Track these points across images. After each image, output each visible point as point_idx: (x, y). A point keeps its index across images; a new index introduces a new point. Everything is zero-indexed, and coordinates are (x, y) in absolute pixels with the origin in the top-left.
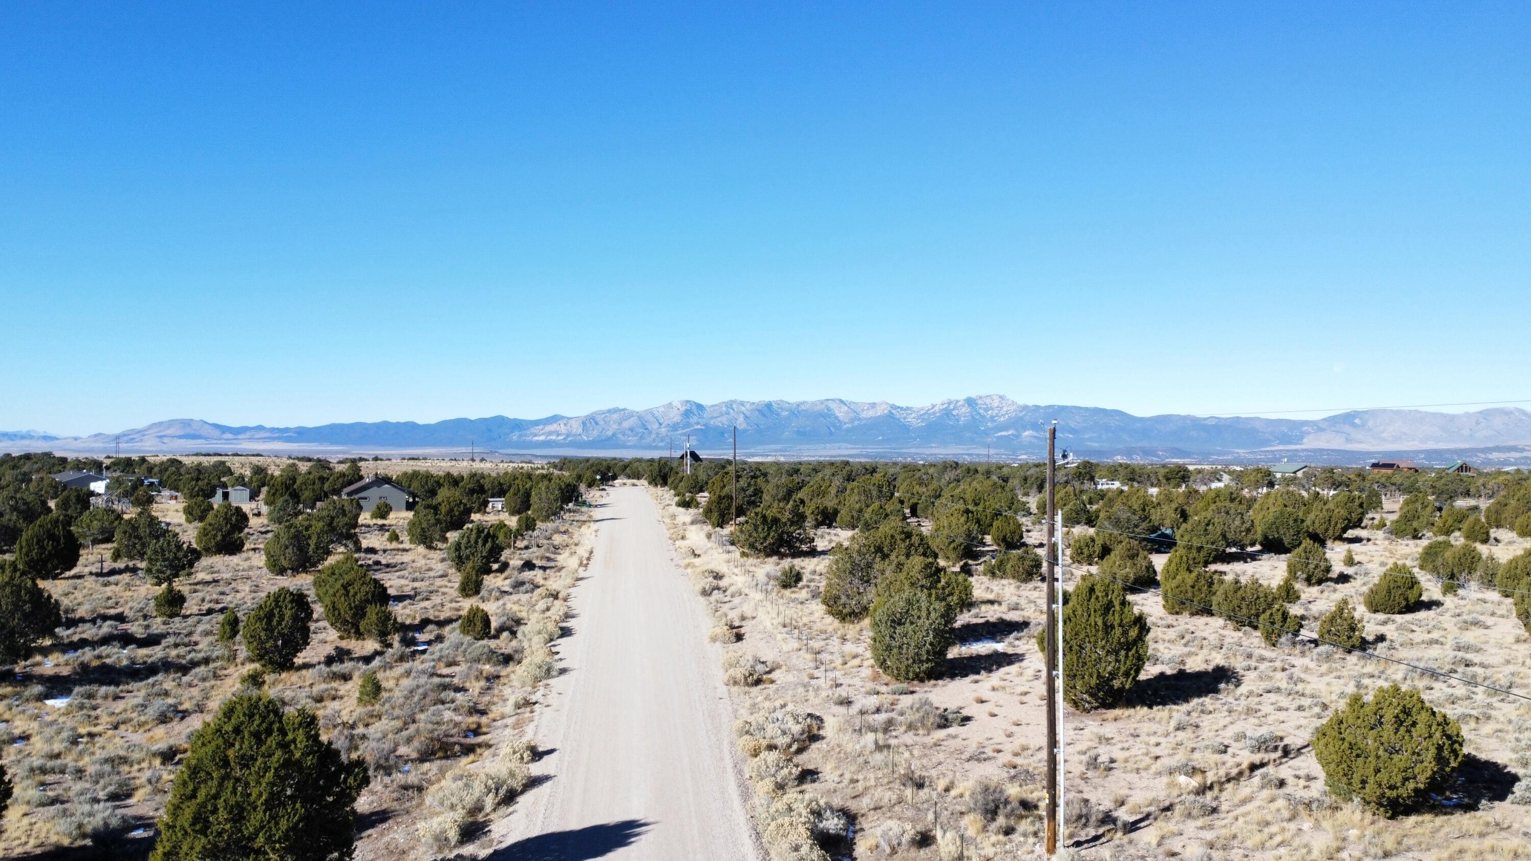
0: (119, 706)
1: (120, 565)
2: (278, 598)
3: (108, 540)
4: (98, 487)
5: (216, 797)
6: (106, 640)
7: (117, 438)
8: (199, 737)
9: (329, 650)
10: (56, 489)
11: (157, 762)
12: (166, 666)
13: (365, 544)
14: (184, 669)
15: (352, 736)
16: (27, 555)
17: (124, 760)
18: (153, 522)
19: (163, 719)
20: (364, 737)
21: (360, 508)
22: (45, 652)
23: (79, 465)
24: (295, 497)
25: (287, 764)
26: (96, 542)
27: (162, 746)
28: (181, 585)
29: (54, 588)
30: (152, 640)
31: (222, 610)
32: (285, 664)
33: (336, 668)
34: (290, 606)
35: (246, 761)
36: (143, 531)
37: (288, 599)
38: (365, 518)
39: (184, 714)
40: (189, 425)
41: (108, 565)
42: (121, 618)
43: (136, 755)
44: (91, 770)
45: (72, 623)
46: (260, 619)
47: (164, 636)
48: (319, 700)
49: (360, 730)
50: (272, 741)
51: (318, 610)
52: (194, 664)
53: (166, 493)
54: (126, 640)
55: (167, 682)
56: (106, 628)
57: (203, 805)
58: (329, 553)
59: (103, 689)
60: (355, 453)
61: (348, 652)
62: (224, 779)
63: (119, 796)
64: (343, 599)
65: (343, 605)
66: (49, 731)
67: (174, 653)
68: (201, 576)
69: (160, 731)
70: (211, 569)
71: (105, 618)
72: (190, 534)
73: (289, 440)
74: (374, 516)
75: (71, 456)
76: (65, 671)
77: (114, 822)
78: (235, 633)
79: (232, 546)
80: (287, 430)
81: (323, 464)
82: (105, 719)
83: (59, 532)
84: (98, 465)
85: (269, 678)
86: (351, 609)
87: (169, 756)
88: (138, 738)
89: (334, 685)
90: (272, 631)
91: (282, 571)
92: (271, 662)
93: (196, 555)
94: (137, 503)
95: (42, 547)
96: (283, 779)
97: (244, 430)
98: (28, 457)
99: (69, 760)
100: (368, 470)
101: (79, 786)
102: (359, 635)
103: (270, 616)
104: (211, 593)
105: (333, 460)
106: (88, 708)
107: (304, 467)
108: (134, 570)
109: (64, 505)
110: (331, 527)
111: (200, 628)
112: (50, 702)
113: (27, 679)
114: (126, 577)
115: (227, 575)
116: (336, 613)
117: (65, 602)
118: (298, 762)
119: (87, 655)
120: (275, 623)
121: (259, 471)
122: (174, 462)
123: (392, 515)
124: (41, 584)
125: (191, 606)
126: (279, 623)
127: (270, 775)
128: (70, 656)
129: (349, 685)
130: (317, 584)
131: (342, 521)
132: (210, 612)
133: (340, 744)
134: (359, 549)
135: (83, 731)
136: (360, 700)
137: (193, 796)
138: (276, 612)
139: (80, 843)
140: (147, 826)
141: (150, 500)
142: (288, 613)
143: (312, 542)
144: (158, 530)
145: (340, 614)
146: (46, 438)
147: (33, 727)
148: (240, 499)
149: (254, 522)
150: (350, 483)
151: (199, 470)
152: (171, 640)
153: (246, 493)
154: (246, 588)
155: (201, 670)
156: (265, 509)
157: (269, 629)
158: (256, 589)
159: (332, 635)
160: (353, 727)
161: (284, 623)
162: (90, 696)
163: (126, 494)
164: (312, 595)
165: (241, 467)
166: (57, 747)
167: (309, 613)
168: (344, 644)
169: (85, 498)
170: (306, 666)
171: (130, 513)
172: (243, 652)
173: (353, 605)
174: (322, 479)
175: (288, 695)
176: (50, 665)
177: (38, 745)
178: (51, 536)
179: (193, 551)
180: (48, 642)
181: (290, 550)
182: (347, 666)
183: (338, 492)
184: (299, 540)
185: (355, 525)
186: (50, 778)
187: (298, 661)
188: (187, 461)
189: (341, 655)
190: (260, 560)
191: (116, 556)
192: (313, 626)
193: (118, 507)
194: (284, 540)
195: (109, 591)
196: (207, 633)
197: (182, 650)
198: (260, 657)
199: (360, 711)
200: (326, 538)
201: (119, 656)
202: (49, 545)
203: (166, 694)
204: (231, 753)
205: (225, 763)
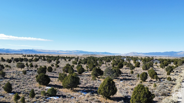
0: (127, 83)
1: (127, 68)
2: (144, 73)
3: (126, 65)
4: (125, 59)
5: (137, 95)
6: (126, 76)
7: (127, 54)
8: (135, 88)
9: (150, 80)
10: (121, 59)
11: (131, 90)
12: (132, 79)
13: (154, 67)
14: (134, 80)
15: (153, 91)
17: (128, 89)
18: (130, 63)
19: (131, 85)
20: (154, 91)
21: (153, 63)
22: (120, 76)
23: (123, 57)
24: (146, 61)
25: (145, 93)
26: (125, 65)
27: (131, 88)
28: (133, 70)
29: (121, 70)
30: (130, 76)
31: (138, 74)
32: (145, 81)
33: (151, 82)
35: (140, 92)
36: (129, 64)
38: (154, 64)
39: (134, 85)
40: (134, 53)
41: (126, 68)
42: (127, 73)
43: (129, 89)
44: (124, 89)
45: (123, 74)
47: (131, 76)
48: (149, 86)
49: (154, 90)
50: (143, 90)
51: (148, 75)
52: (135, 79)
53: (132, 60)
54: (128, 76)
55: (132, 81)
56: (126, 74)
57: (136, 96)
58: (150, 68)
59: (126, 81)
60: (153, 56)
61: (152, 80)
62: (138, 93)
63: (127, 93)
65: (151, 75)
66: (121, 85)
67: (132, 78)
68: (135, 70)
69: (131, 86)
70: (136, 69)
71: (126, 73)
72: (134, 65)
73: (145, 54)
74: (155, 64)
75: (122, 56)
76: (122, 79)
77: (127, 96)
78: (139, 76)
79: (138, 67)
80: (144, 53)
81: (149, 57)
82: (126, 84)
84: (125, 57)
85: (143, 82)
87: (132, 89)
88: (129, 87)
89: (151, 84)
91: (144, 70)
92: (143, 80)
93: (135, 67)
94: (129, 61)
96: (145, 95)
97: (140, 53)
98: (118, 56)
99: (122, 88)
100: (154, 58)
101: (123, 91)
102: (153, 78)
103: (143, 75)
104: (136, 72)
105: (150, 57)
106: (124, 83)
107: (147, 58)
108: (128, 68)
109: (122, 61)
110: (150, 65)
111: (135, 76)
112: (121, 81)
113: (119, 79)
114: (128, 69)
115: (138, 70)
117: (122, 71)
118: (146, 93)
119: (124, 77)
121: (141, 58)
122: (132, 57)
123: (158, 64)
124: (120, 69)
125: (134, 73)
127: (143, 94)
128: (122, 77)
129: (152, 84)
130: (148, 72)
131: (151, 64)
132: (136, 74)
133: (151, 92)
134: (153, 68)
135: (124, 85)
136: (154, 87)
137: (135, 94)
139: (123, 97)
140: (130, 97)
141: (130, 61)
142: (145, 75)
143: (148, 67)
144: (131, 64)
146: (120, 54)
147: (119, 84)
148: (139, 61)
149: (141, 64)
150: (152, 60)
151: (135, 58)
152: (132, 76)
154: (140, 71)
155: (135, 80)
156: (142, 62)
157: (143, 76)
158: (141, 72)
159: (150, 78)
160: (153, 90)
162: (124, 81)
163: (128, 60)
164: (148, 73)
165: (139, 57)
166: (121, 86)
167: (147, 75)
168: (152, 79)
169: (124, 60)
170: (147, 81)
171: (128, 62)
172: (140, 79)
173: (153, 75)
174: (149, 59)
175: (145, 85)
176: (121, 78)
177: (119, 86)
178: (121, 64)
179: (134, 67)
180: (120, 75)
182: (152, 82)
183: (151, 61)
184: (146, 66)
185: (153, 65)
186: (121, 89)
187: (146, 81)
188: (134, 57)
189: (151, 81)
190: (142, 68)
191: (127, 67)
192: (148, 77)
193: (127, 61)
194: (144, 66)
195: (126, 70)
196: (136, 76)
197: (133, 78)
198: (142, 80)
199: (154, 88)
200: (149, 66)
201: (127, 78)
202: (120, 65)
203: (132, 82)
204: (139, 90)
205: (138, 92)
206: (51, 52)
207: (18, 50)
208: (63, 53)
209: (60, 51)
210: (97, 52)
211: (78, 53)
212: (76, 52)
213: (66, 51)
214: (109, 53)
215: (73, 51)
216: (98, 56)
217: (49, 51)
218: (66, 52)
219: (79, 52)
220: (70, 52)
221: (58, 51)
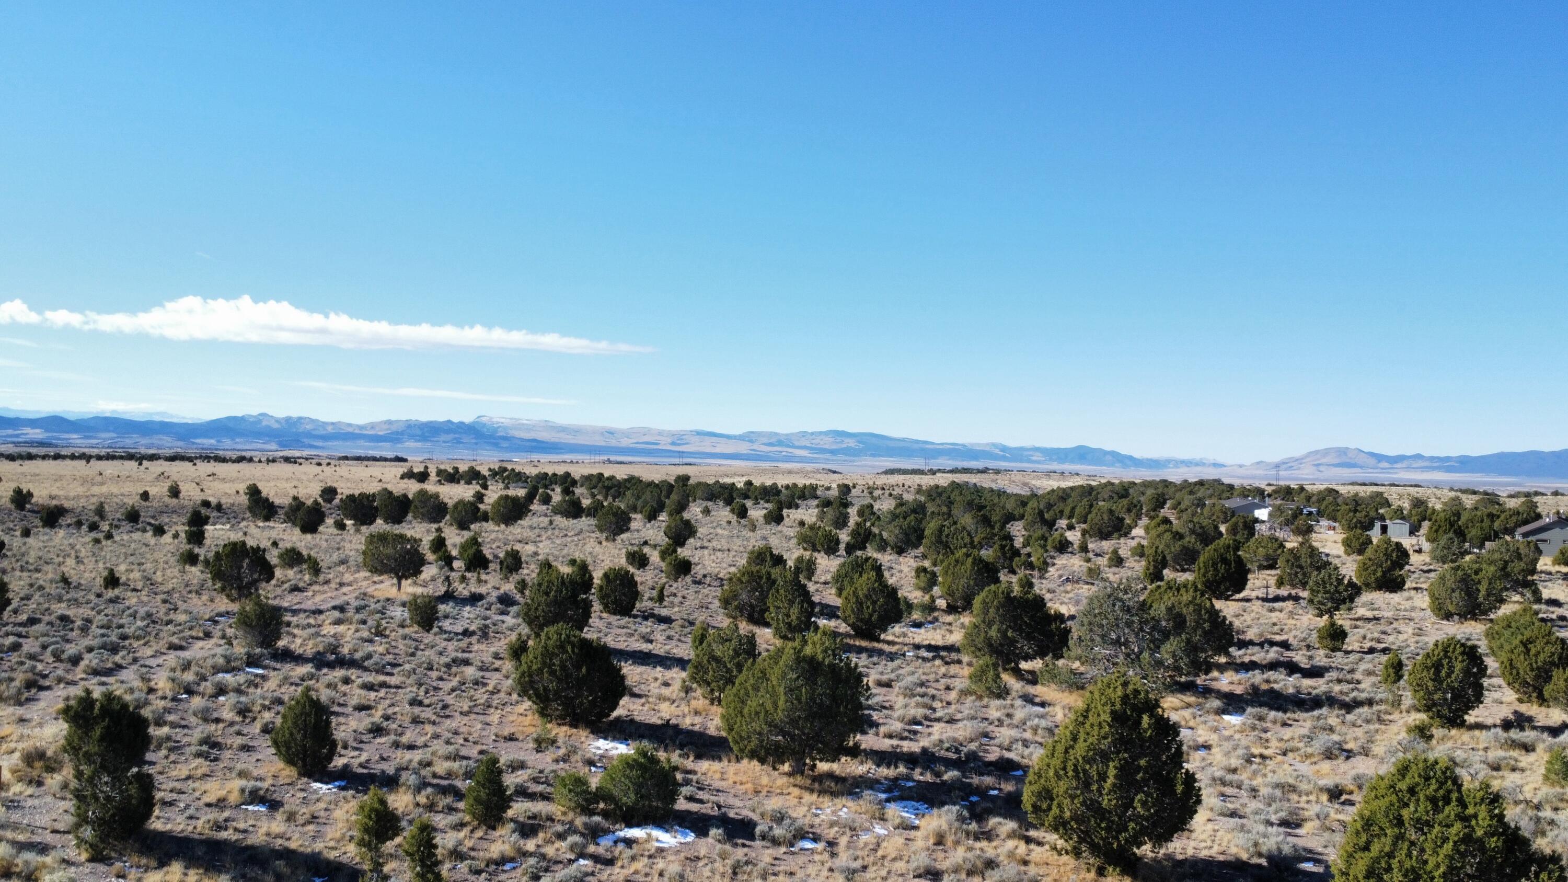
0: (1287, 733)
1: (1284, 592)
2: (1448, 647)
3: (1272, 567)
4: (1262, 514)
5: (1391, 855)
6: (1273, 666)
7: (1277, 466)
8: (1375, 788)
9: (1505, 712)
10: (1228, 515)
11: (1324, 798)
12: (1330, 701)
13: (1546, 594)
14: (1349, 707)
15: (1538, 820)
16: (1204, 575)
17: (1293, 789)
18: (1313, 552)
19: (1329, 755)
20: (1552, 822)
21: (1540, 552)
22: (1222, 668)
23: (1245, 492)
24: (1461, 534)
25: (1467, 839)
26: (1261, 568)
27: (1328, 782)
28: (1342, 619)
29: (1227, 608)
30: (1316, 672)
31: (1385, 651)
32: (1455, 721)
33: (1514, 734)
34: (1460, 658)
35: (1422, 825)
36: (1305, 561)
37: (1459, 650)
38: (1545, 563)
39: (1349, 755)
40: (1345, 454)
41: (1273, 591)
42: (1285, 645)
43: (1304, 786)
44: (1264, 791)
45: (1243, 644)
46: (1427, 668)
47: (1327, 669)
48: (1496, 768)
49: (1547, 813)
50: (1451, 810)
51: (1492, 664)
52: (1357, 704)
53: (1324, 523)
54: (1292, 668)
55: (1332, 717)
56: (1273, 654)
57: (1376, 860)
58: (1502, 601)
59: (1273, 714)
60: (1530, 485)
61: (1530, 719)
62: (1400, 837)
63: (1291, 823)
64: (1522, 657)
65: (1522, 665)
66: (1227, 745)
67: (1337, 688)
68: (1361, 612)
69: (1326, 766)
70: (1371, 605)
71: (1272, 643)
72: (1349, 568)
73: (1449, 470)
74: (1557, 562)
75: (1236, 482)
76: (1239, 690)
77: (1287, 850)
78: (1399, 677)
79: (1392, 584)
80: (1448, 459)
81: (1491, 498)
82: (1274, 743)
83: (1230, 556)
84: (1260, 492)
85: (1438, 732)
86: (1532, 670)
87: (1335, 794)
88: (1305, 768)
89: (1515, 753)
90: (1441, 683)
91: (1448, 616)
92: (1439, 715)
93: (1355, 590)
94: (1298, 532)
95: (1216, 570)
96: (1463, 855)
97: (1401, 458)
98: (1201, 483)
99: (1243, 776)
100: (1547, 507)
101: (1253, 805)
102: (1542, 701)
103: (1438, 666)
104: (1373, 631)
105: (1503, 493)
106: (1258, 728)
107: (1469, 501)
108: (1296, 599)
109: (1233, 531)
110: (1504, 571)
111: (1363, 667)
112: (1226, 718)
113: (1207, 692)
114: (1289, 605)
115: (1388, 614)
116: (1514, 672)
117: (1237, 623)
118: (1480, 841)
119: (1257, 677)
120: (1443, 674)
121: (1418, 503)
122: (1332, 492)
124: (1218, 604)
125: (1352, 642)
126: (1449, 675)
127: (1448, 846)
128: (1242, 676)
129: (1532, 757)
130: (1489, 635)
131: (1517, 567)
132: (1371, 651)
133: (1526, 828)
134: (1539, 600)
135: (1256, 751)
136: (1546, 778)
137: (1366, 848)
138: (1445, 662)
139: (1256, 860)
140: (1317, 861)
141: (1309, 530)
142: (1458, 666)
143: (1483, 588)
144: (1320, 563)
145: (1518, 673)
146: (1216, 465)
147: (1213, 738)
148: (1399, 533)
149: (1415, 559)
150: (1526, 522)
151: (1356, 503)
152: (1334, 675)
153: (1406, 527)
154: (1408, 630)
155: (1364, 710)
156: (1426, 546)
157: (1437, 679)
158: (1420, 632)
159: (1510, 695)
160: (1538, 807)
161: (1453, 676)
162: (1261, 719)
163: (1287, 523)
164: (1483, 647)
165: (1400, 499)
166: (1234, 762)
167: (1483, 670)
168: (1524, 708)
169: (1250, 525)
170: (1479, 726)
171: (1292, 543)
172: (1408, 699)
173: (1534, 666)
174: (1492, 517)
175: (1459, 755)
176: (1226, 681)
177: (1217, 755)
178: (1224, 560)
179: (1351, 584)
180: (1223, 660)
181: (1457, 594)
182: (1528, 735)
183: (1511, 532)
184: (1467, 585)
185: (1533, 571)
186: (1229, 791)
187: (1470, 718)
188: (1343, 490)
189: (1520, 721)
190: (1423, 601)
191: (1280, 583)
192: (1486, 682)
193: (1280, 534)
194: (1450, 583)
195: (1275, 616)
196: (1370, 673)
197: (1345, 687)
198: (1428, 709)
199: (1546, 791)
200: (1498, 585)
201: (1287, 683)
202: (1222, 568)
203: (1331, 729)
204: (1405, 813)
205: (1400, 822)
206: (625, 442)
207: (373, 426)
208: (718, 450)
209: (699, 433)
210: (1004, 449)
211: (847, 451)
212: (827, 443)
213: (748, 437)
214: (1114, 454)
215: (804, 434)
216: (1017, 477)
217: (611, 432)
218: (743, 448)
219: (851, 443)
220: (780, 443)
221: (679, 438)
